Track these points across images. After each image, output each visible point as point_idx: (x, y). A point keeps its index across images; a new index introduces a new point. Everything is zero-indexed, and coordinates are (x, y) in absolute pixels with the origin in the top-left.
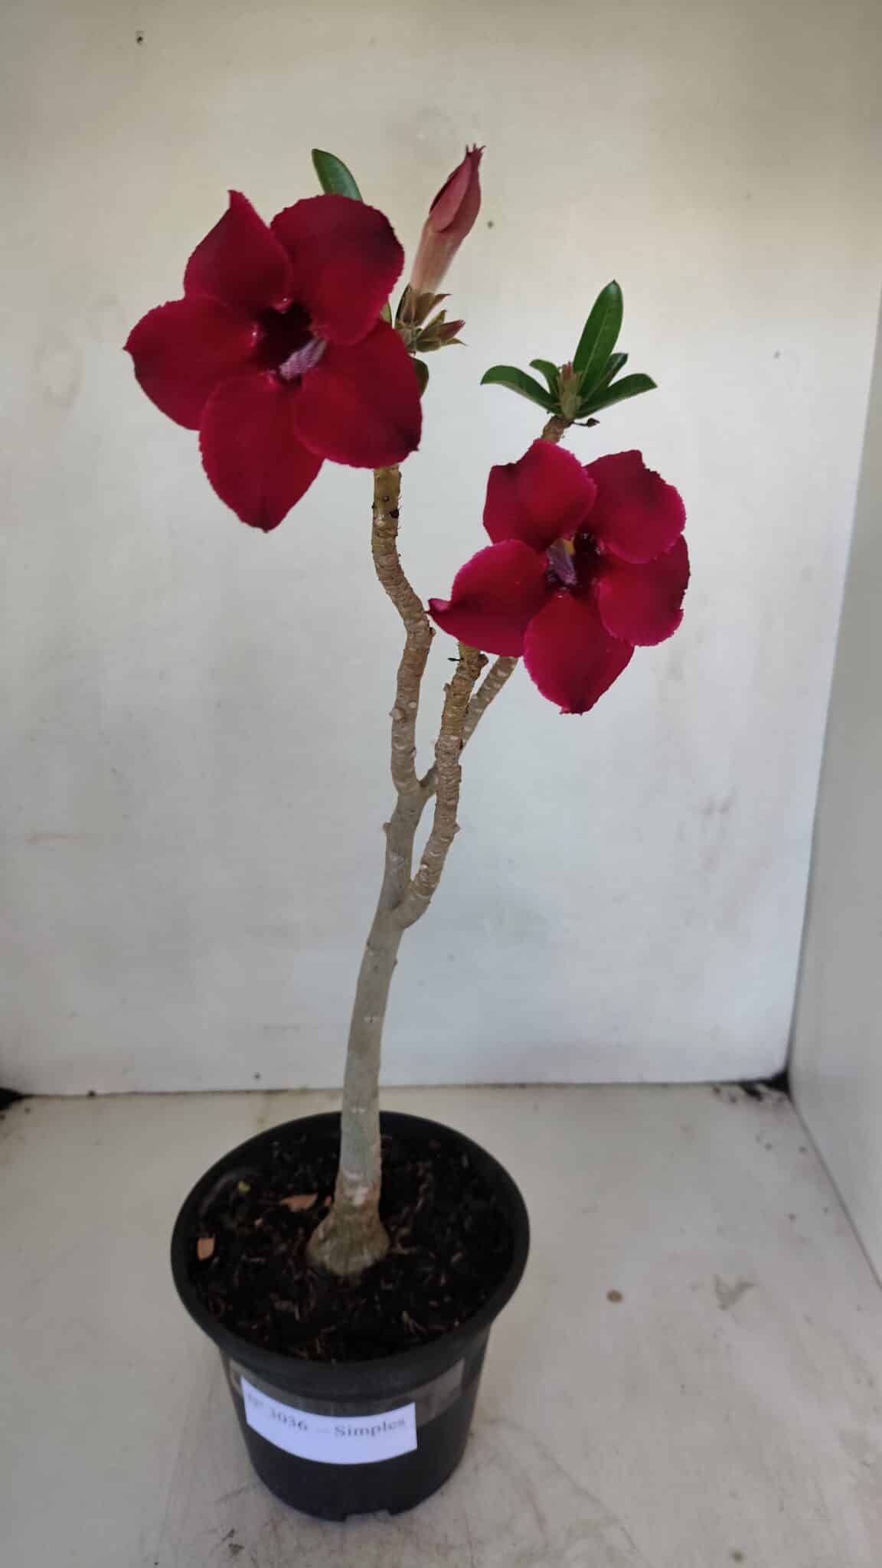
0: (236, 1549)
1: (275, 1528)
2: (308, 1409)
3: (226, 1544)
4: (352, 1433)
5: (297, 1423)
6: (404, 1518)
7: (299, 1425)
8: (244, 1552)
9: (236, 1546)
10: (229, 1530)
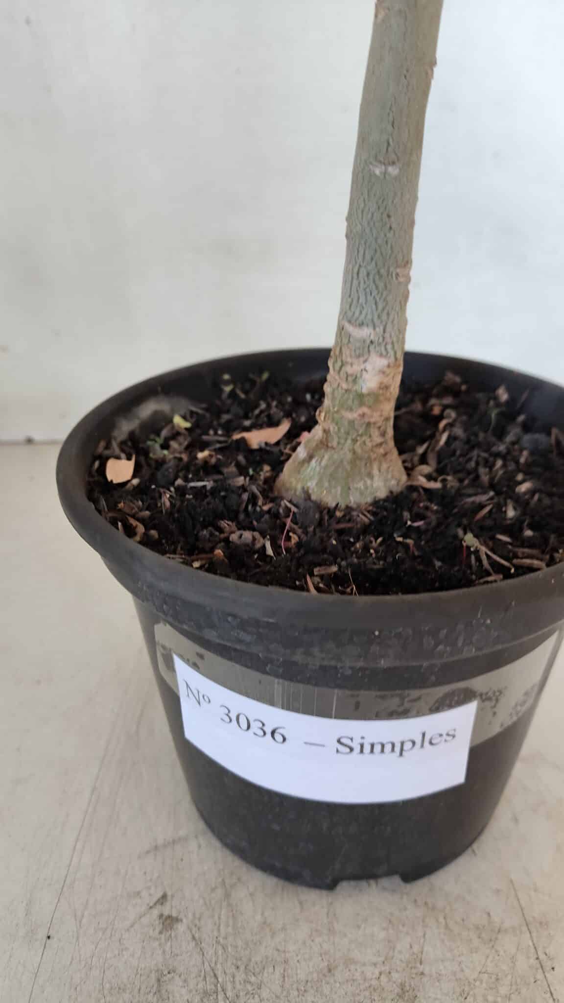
0: (169, 922)
1: (227, 895)
2: (290, 705)
3: (156, 912)
4: (367, 748)
5: (268, 730)
6: (421, 886)
7: (273, 733)
8: (181, 928)
9: (169, 917)
10: (159, 894)
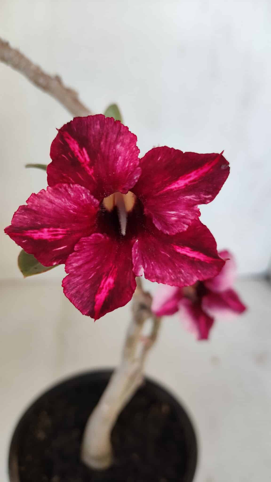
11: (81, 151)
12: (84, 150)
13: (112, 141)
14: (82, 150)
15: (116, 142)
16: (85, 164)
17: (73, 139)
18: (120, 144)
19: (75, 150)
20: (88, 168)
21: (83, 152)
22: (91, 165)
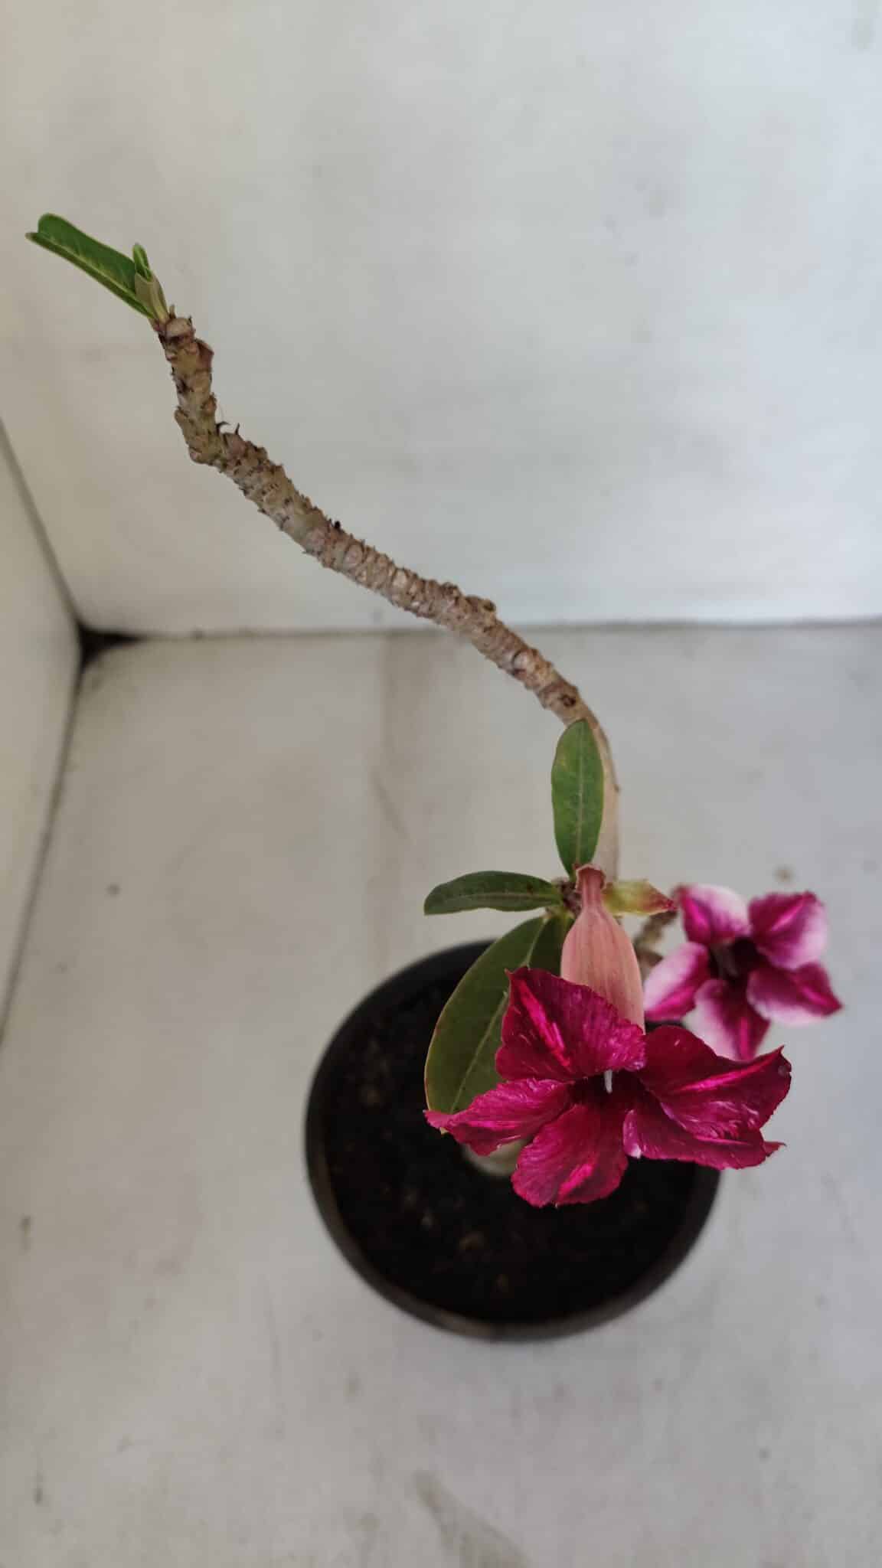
11: (549, 1027)
12: (555, 1025)
13: (603, 1030)
14: (551, 1025)
15: (609, 1034)
16: (556, 1051)
17: (536, 1001)
18: (615, 1039)
19: (539, 1024)
20: (561, 1058)
21: (553, 1030)
22: (567, 1054)
